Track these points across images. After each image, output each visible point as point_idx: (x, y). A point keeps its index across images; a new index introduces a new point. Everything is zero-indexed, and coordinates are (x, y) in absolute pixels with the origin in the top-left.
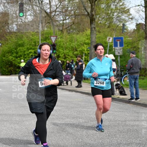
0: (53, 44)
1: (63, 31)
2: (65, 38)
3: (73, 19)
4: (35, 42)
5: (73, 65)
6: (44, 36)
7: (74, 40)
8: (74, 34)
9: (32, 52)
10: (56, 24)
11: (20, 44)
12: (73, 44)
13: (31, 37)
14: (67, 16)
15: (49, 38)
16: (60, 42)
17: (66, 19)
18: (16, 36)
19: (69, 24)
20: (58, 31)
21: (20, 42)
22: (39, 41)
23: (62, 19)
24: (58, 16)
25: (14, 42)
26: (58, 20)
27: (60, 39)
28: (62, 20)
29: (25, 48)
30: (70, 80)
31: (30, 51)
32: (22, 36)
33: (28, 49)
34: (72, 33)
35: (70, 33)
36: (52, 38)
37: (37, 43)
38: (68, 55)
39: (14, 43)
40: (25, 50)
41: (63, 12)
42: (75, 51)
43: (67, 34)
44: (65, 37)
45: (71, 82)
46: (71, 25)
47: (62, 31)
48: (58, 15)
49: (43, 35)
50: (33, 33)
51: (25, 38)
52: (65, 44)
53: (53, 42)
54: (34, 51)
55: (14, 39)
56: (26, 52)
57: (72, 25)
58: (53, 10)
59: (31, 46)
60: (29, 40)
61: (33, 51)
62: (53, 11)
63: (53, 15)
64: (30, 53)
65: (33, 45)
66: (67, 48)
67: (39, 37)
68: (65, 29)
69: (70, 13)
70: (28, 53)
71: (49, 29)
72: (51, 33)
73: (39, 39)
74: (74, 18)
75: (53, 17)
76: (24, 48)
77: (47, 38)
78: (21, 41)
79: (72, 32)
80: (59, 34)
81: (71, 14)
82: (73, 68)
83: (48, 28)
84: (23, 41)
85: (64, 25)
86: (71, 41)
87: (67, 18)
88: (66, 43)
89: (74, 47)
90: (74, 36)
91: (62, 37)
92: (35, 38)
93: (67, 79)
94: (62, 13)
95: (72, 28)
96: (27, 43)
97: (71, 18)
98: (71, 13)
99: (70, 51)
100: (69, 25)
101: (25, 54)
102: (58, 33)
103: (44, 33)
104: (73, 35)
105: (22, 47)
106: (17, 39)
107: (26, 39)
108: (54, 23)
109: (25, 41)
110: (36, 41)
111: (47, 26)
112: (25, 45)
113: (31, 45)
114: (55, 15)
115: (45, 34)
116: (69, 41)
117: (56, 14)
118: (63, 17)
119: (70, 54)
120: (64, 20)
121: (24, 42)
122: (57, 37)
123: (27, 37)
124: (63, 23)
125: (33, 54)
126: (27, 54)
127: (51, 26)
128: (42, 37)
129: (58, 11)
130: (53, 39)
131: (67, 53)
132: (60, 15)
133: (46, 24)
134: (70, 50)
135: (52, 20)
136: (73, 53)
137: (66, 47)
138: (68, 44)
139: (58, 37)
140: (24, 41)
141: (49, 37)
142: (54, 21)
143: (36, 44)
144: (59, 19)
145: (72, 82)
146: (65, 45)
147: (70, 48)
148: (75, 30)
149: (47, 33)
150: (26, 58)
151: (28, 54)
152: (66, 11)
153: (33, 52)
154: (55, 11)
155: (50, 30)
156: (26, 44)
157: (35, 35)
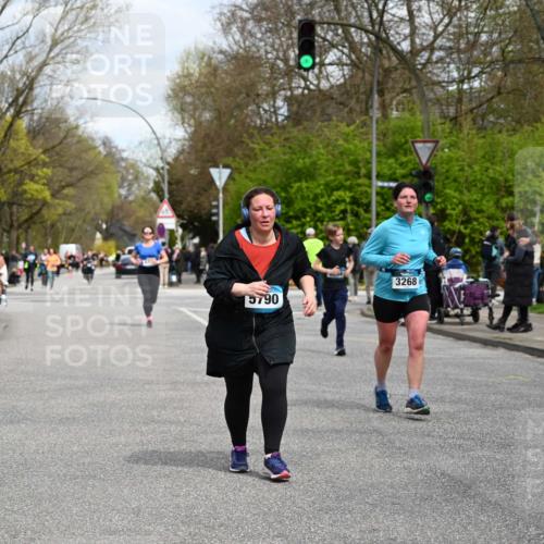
0: (422, 169)
1: (461, 119)
2: (466, 148)
3: (495, 76)
4: (355, 163)
5: (496, 248)
6: (389, 140)
7: (500, 154)
8: (500, 132)
9: (344, 201)
10: (432, 96)
11: (299, 171)
12: (498, 168)
13: (341, 142)
14: (475, 64)
15: (405, 146)
16: (450, 160)
17: (469, 78)
18: (286, 139)
19: (482, 94)
20: (439, 121)
21: (300, 164)
22: (371, 157)
23: (455, 74)
24: (439, 65)
25: (277, 164)
26: (440, 79)
27: (446, 150)
28: (454, 81)
29: (319, 185)
30: (486, 305)
31: (337, 194)
32: (309, 141)
33: (330, 189)
34: (492, 129)
35: (485, 129)
36: (418, 145)
37: (361, 165)
38: (479, 211)
39: (278, 168)
40: (318, 191)
41: (459, 51)
42: (503, 197)
43: (474, 132)
44: (468, 142)
45: (491, 309)
46: (490, 96)
47: (454, 119)
48: (441, 60)
49: (385, 135)
50: (347, 130)
51: (318, 148)
52: (466, 168)
53: (424, 162)
54: (351, 194)
55: (278, 152)
56: (323, 200)
57: (492, 98)
58: (421, 44)
59: (341, 177)
60: (333, 155)
61: (347, 195)
62: (424, 49)
63: (423, 61)
64: (337, 202)
65: (346, 173)
66: (475, 186)
67: (370, 143)
68: (466, 114)
69: (486, 56)
70: (329, 202)
71: (407, 115)
72: (413, 129)
73: (371, 151)
74: (500, 73)
75: (421, 70)
76: (315, 184)
77: (401, 146)
78: (303, 159)
79: (494, 124)
80: (443, 131)
81: (489, 58)
82: (495, 257)
83: (403, 110)
84: (310, 157)
85: (465, 100)
86: (490, 157)
87: (476, 71)
88: (470, 166)
89: (501, 178)
90: (503, 137)
91: (456, 142)
92: (356, 146)
93: (475, 299)
94: (455, 56)
95: (493, 111)
96: (325, 168)
97: (490, 74)
98: (490, 53)
99: (484, 195)
100: (484, 99)
101: (319, 205)
102: (439, 128)
103: (387, 129)
104: (499, 135)
105: (306, 181)
106: (288, 150)
107: (322, 151)
108: (427, 93)
109: (319, 159)
110: (360, 158)
111: (398, 104)
112: (320, 175)
113: (339, 172)
114: (429, 61)
115: (394, 133)
116: (484, 157)
117: (434, 58)
118: (458, 69)
119: (484, 208)
120: (462, 81)
121: (314, 163)
122: (437, 142)
123: (328, 145)
124: (460, 91)
125: (349, 208)
126: (324, 206)
127: (414, 103)
128: (381, 144)
129: (440, 48)
130: (424, 151)
131: (476, 201)
132: (449, 63)
133: (398, 95)
134: (486, 190)
135: (418, 79)
136: (497, 203)
137: (471, 179)
138: (476, 168)
139: (442, 142)
140: (315, 158)
141: (406, 142)
142: (424, 83)
143: (359, 168)
144: (444, 76)
145: (494, 310)
146: (466, 174)
147: (484, 183)
148: (505, 118)
149: (400, 130)
150: (322, 222)
151: (330, 208)
152: (472, 45)
153: (348, 200)
154: (431, 48)
155: (412, 119)
156: (322, 171)
157: (355, 136)
